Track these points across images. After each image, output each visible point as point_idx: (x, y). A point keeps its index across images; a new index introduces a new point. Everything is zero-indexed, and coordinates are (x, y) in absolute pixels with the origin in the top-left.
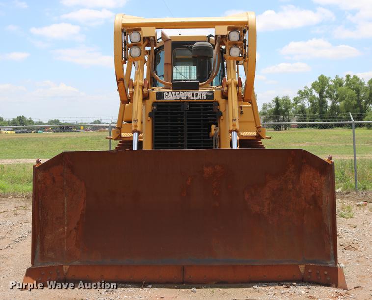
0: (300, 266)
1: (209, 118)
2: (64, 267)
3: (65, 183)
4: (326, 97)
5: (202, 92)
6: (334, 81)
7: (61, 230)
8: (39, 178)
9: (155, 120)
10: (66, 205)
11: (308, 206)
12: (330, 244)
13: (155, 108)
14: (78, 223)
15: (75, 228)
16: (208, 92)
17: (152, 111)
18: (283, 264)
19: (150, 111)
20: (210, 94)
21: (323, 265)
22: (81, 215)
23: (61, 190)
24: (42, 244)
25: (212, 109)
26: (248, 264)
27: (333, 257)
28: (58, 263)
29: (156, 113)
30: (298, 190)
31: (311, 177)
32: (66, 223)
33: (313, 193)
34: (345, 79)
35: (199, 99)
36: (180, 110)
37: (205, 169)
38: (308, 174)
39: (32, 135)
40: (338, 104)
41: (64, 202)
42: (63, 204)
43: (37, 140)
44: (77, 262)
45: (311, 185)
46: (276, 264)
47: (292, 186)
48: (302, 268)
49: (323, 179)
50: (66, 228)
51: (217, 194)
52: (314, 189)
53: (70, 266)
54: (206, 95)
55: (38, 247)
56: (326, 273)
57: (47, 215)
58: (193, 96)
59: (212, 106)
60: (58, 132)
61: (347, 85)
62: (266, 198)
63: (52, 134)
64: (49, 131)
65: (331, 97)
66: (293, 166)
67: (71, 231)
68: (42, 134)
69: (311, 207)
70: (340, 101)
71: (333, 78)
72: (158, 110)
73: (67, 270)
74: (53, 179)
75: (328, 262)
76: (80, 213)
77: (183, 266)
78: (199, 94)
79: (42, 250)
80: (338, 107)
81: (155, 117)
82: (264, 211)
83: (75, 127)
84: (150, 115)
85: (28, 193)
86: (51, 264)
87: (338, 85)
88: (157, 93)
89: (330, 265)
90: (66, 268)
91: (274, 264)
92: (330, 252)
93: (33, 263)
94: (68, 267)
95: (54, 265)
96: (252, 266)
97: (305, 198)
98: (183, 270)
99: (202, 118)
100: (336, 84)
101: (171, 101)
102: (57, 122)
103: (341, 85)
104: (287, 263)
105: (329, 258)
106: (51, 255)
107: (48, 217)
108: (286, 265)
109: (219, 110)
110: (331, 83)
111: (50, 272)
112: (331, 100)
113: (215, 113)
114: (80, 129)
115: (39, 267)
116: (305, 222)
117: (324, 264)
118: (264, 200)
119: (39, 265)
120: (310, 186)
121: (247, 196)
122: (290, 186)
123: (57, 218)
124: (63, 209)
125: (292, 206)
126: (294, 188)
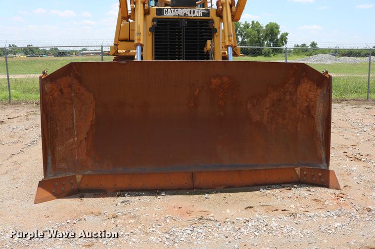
0: (296, 169)
1: (204, 34)
2: (77, 176)
3: (73, 95)
4: (238, 35)
5: (199, 10)
6: (244, 25)
7: (72, 140)
8: (46, 90)
9: (155, 35)
10: (75, 116)
11: (302, 115)
12: (321, 149)
13: (155, 23)
14: (87, 134)
15: (85, 138)
16: (204, 10)
17: (153, 26)
18: (282, 167)
19: (151, 26)
20: (206, 12)
21: (316, 168)
22: (91, 125)
23: (70, 101)
24: (53, 155)
25: (208, 26)
26: (251, 168)
27: (325, 161)
28: (71, 173)
29: (156, 28)
30: (294, 100)
31: (307, 89)
32: (76, 133)
33: (307, 104)
34: (251, 23)
35: (196, 16)
36: (178, 26)
37: (213, 81)
38: (305, 87)
39: (39, 58)
40: (246, 40)
41: (73, 113)
42: (72, 115)
43: (43, 62)
44: (89, 171)
45: (306, 96)
46: (276, 168)
47: (289, 97)
48: (298, 170)
49: (319, 91)
50: (76, 139)
51: (223, 104)
52: (308, 100)
53: (83, 175)
54: (202, 13)
55: (49, 158)
56: (320, 175)
57: (57, 126)
58: (190, 13)
59: (207, 22)
60: (58, 56)
61: (252, 27)
62: (267, 108)
63: (53, 58)
64: (51, 56)
65: (241, 35)
66: (293, 79)
67: (81, 141)
68: (45, 58)
69: (305, 116)
70: (247, 38)
71: (243, 23)
72: (158, 25)
73: (80, 180)
74: (61, 91)
75: (321, 165)
76: (90, 124)
77: (192, 173)
78: (196, 11)
79: (54, 161)
80: (246, 42)
81: (156, 32)
82: (264, 119)
83: (69, 53)
84: (150, 30)
85: (37, 101)
86: (64, 175)
87: (246, 27)
88: (157, 9)
89: (323, 168)
90: (79, 177)
91: (274, 168)
92: (322, 156)
93: (45, 174)
94: (80, 177)
95: (66, 176)
96: (256, 170)
97: (300, 108)
98: (193, 176)
99: (198, 34)
100: (245, 27)
102: (56, 49)
103: (248, 27)
104: (284, 167)
105: (321, 161)
106: (63, 165)
107: (58, 128)
108: (285, 168)
109: (214, 27)
110: (242, 26)
111: (63, 183)
112: (241, 37)
113: (211, 29)
114: (73, 54)
115: (51, 178)
116: (298, 130)
117: (316, 166)
118: (264, 110)
119: (51, 177)
120: (306, 98)
121: (249, 106)
122: (288, 97)
123: (67, 129)
124: (72, 119)
125: (288, 115)
126: (291, 99)
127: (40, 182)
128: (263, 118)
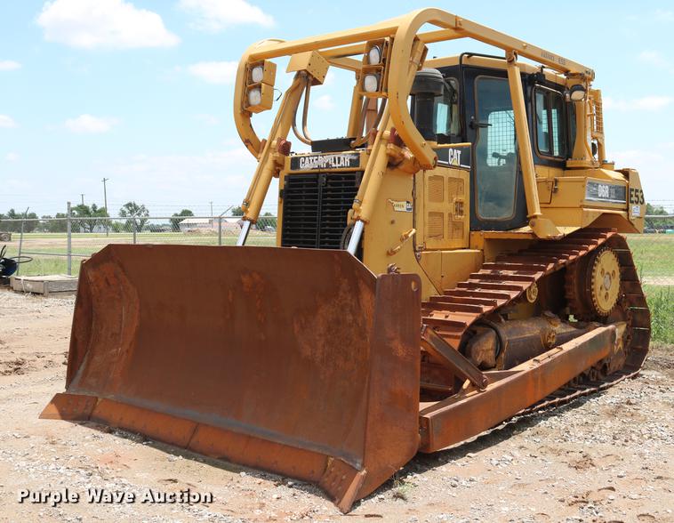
2: (99, 399)
5: (345, 155)
7: (115, 350)
9: (286, 203)
13: (287, 182)
14: (131, 345)
16: (352, 154)
17: (284, 187)
19: (282, 188)
20: (355, 158)
21: (351, 464)
23: (118, 296)
24: (88, 365)
29: (288, 191)
32: (121, 342)
35: (342, 167)
36: (316, 185)
37: (244, 279)
38: (367, 299)
41: (122, 314)
42: (120, 316)
44: (113, 395)
50: (120, 349)
53: (103, 399)
54: (350, 160)
55: (82, 368)
56: (344, 477)
58: (335, 162)
62: (320, 335)
67: (123, 354)
72: (291, 186)
73: (98, 404)
77: (198, 424)
78: (342, 159)
79: (85, 373)
81: (287, 198)
84: (281, 194)
86: (86, 393)
88: (292, 159)
89: (358, 466)
93: (68, 387)
98: (196, 429)
99: (343, 193)
101: (308, 171)
106: (92, 381)
111: (79, 403)
117: (353, 462)
118: (318, 338)
119: (74, 391)
121: (296, 327)
122: (350, 318)
123: (113, 334)
124: (121, 322)
125: (352, 354)
126: (355, 320)
127: (57, 394)
128: (315, 354)
